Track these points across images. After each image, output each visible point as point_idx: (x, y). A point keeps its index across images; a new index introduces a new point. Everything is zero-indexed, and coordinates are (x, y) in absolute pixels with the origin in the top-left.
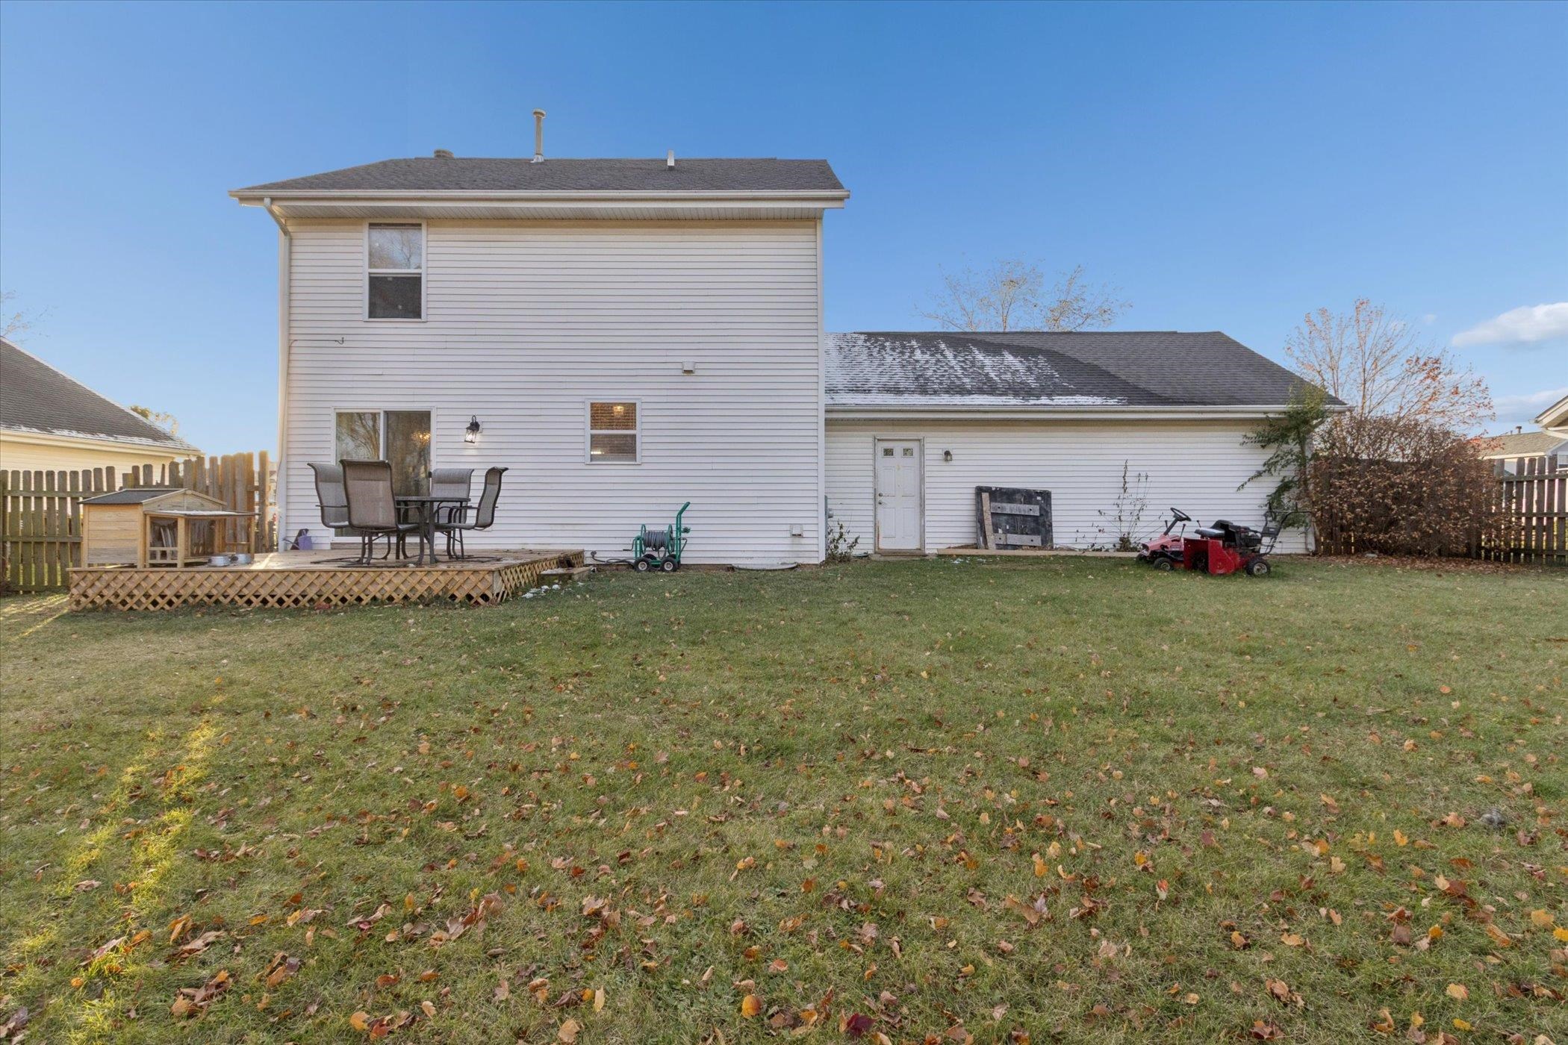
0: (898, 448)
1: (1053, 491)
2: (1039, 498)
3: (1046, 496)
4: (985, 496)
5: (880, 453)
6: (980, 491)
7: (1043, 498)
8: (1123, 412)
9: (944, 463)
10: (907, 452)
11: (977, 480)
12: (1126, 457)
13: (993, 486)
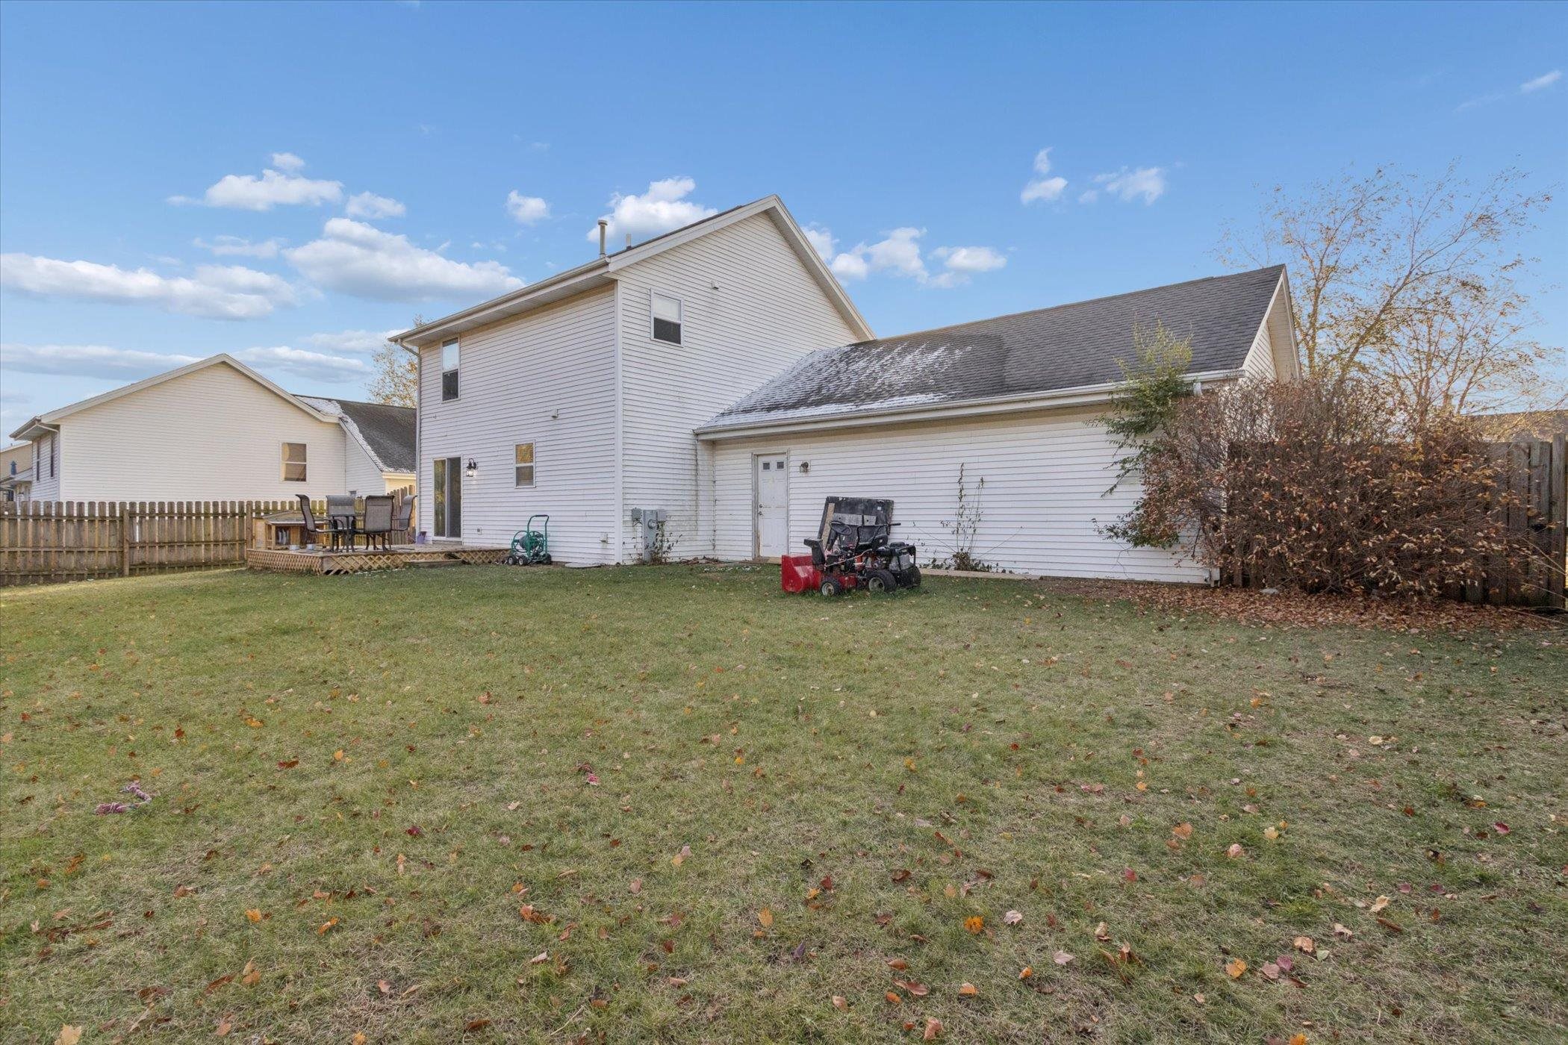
0: (773, 461)
1: (895, 500)
2: (879, 508)
3: (887, 505)
4: (832, 506)
5: (761, 466)
6: (829, 500)
7: (883, 509)
8: (953, 408)
9: (804, 474)
10: (780, 465)
11: (828, 490)
12: (962, 460)
13: (841, 496)
